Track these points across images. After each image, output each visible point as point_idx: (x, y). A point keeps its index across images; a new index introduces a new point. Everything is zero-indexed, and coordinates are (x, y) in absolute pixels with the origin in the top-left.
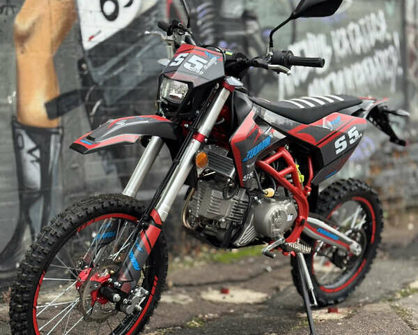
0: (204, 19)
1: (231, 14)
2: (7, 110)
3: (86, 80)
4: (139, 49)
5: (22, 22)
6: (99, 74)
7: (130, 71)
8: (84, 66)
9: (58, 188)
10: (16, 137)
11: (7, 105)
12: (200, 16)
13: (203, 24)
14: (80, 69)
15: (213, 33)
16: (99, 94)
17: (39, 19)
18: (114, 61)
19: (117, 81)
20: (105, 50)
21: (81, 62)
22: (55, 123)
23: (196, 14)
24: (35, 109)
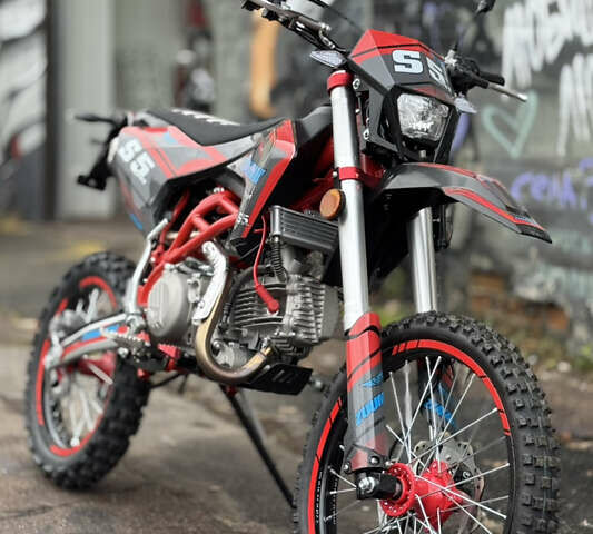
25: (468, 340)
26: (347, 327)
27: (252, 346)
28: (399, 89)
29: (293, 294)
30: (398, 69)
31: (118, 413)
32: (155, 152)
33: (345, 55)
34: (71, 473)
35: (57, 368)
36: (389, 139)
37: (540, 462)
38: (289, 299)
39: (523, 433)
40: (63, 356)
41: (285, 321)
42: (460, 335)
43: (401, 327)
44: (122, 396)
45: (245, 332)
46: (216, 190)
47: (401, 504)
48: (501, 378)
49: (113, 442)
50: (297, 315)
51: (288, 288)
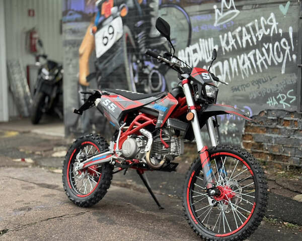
0: (141, 40)
1: (155, 35)
2: (76, 79)
3: (97, 69)
4: (114, 56)
6: (101, 66)
7: (111, 64)
12: (139, 38)
13: (140, 42)
15: (145, 45)
16: (100, 74)
17: (85, 49)
18: (106, 61)
19: (105, 69)
20: (104, 57)
21: (96, 62)
22: (88, 84)
23: (138, 38)
24: (83, 79)
25: (237, 151)
26: (199, 150)
27: (159, 158)
28: (206, 84)
29: (173, 142)
30: (204, 78)
31: (105, 182)
32: (116, 103)
33: (189, 74)
34: (88, 202)
35: (78, 171)
36: (204, 98)
37: (264, 181)
38: (172, 144)
39: (258, 174)
40: (84, 166)
41: (172, 150)
42: (234, 150)
43: (213, 149)
44: (106, 177)
45: (156, 154)
46: (140, 113)
47: (221, 197)
48: (249, 161)
49: (103, 191)
50: (174, 148)
51: (172, 141)
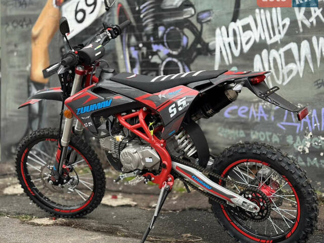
0: (146, 13)
2: (26, 73)
5: (35, 31)
8: (63, 50)
9: (46, 114)
10: (29, 86)
11: (26, 71)
12: (143, 11)
13: (144, 16)
14: (61, 52)
17: (43, 28)
22: (46, 80)
23: (140, 10)
